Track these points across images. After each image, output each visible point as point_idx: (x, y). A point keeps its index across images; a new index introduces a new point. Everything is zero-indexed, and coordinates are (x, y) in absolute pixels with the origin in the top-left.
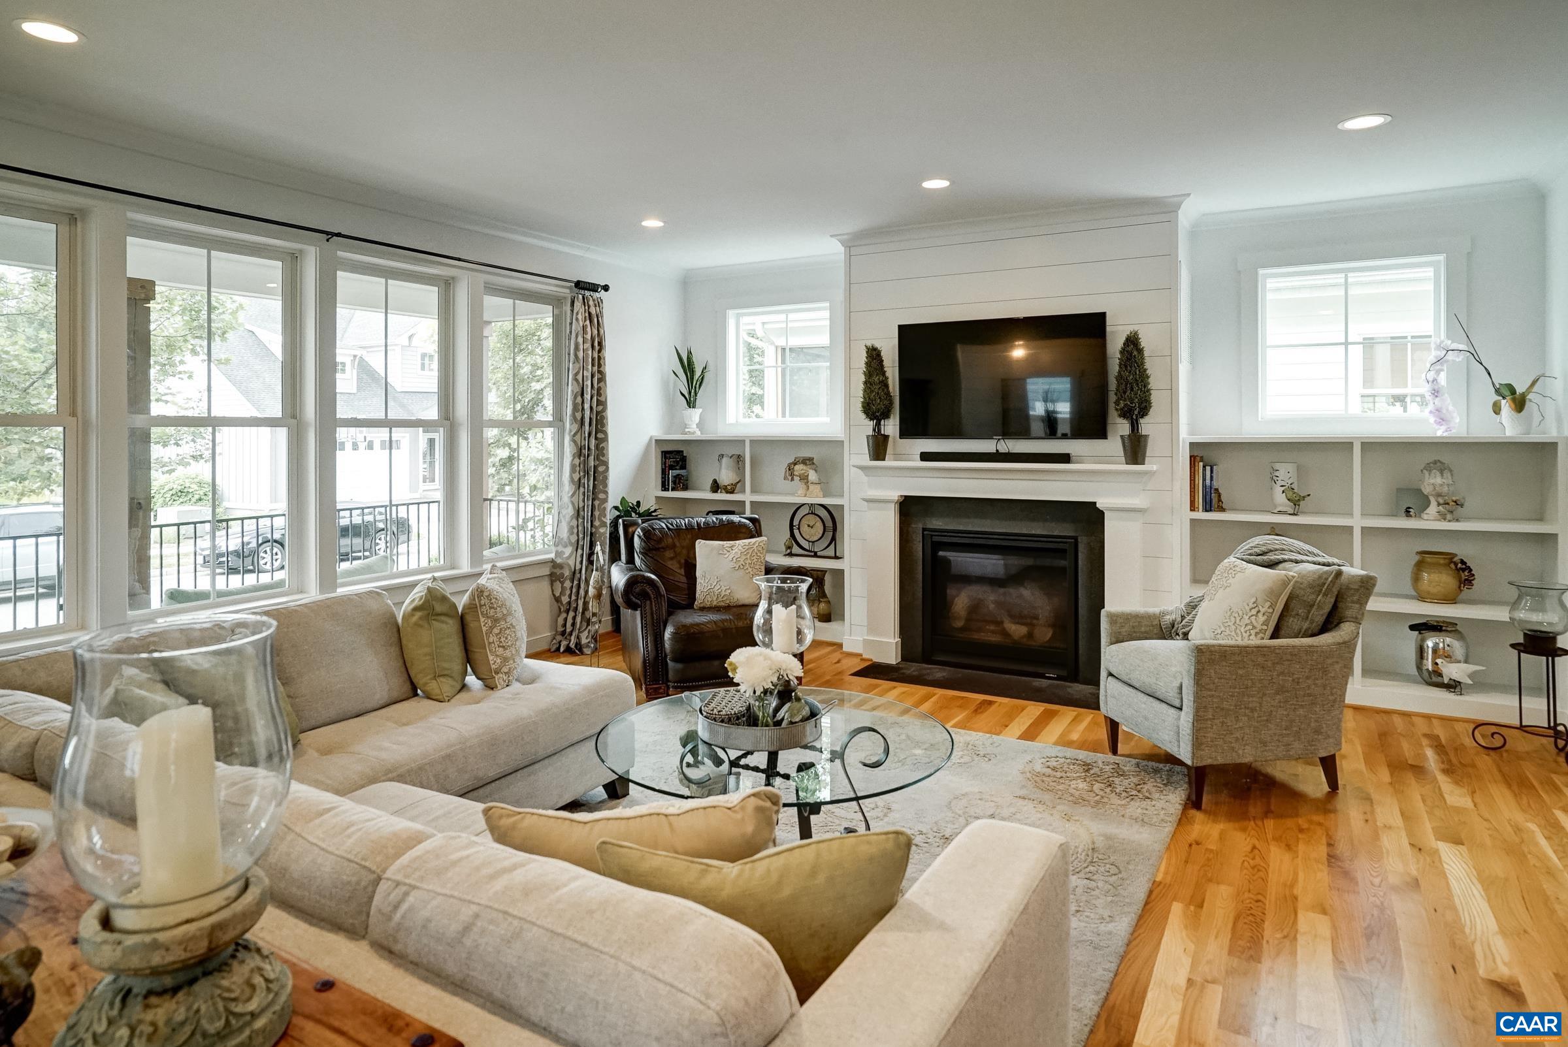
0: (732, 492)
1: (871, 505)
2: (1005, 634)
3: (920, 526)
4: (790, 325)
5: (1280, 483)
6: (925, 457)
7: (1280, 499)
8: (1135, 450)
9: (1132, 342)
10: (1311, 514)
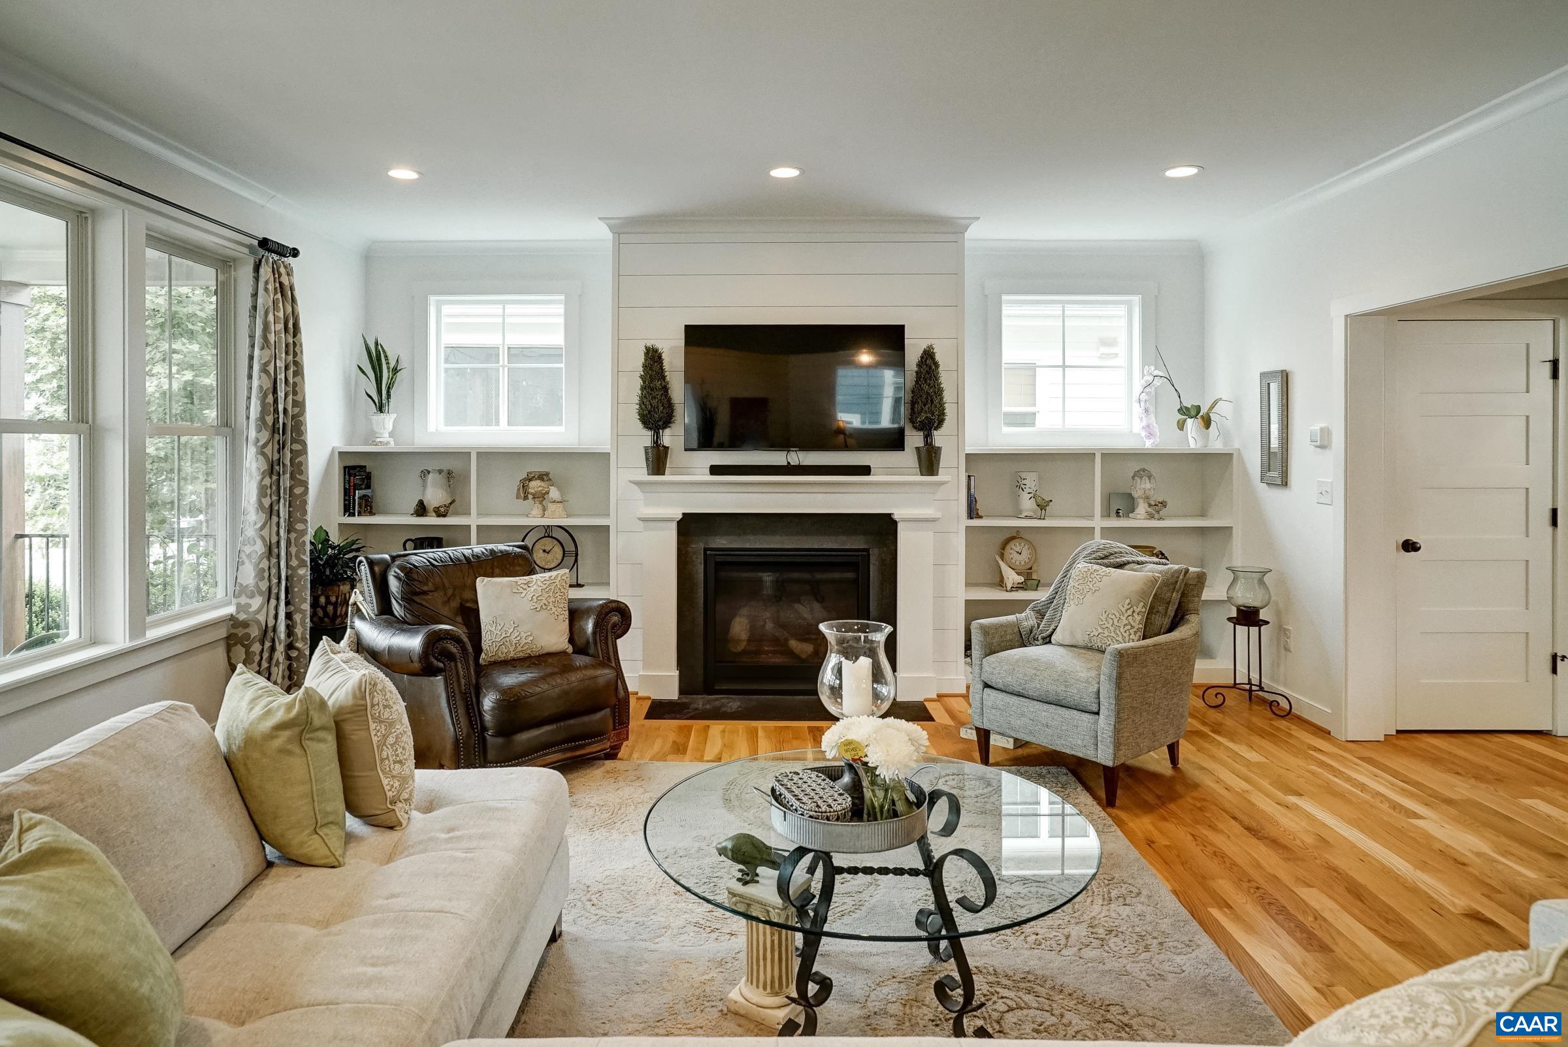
0: (444, 516)
1: (647, 524)
2: (790, 653)
3: (702, 546)
4: (507, 320)
5: (1027, 490)
6: (715, 470)
7: (1027, 504)
8: (929, 461)
9: (928, 357)
10: (1053, 516)
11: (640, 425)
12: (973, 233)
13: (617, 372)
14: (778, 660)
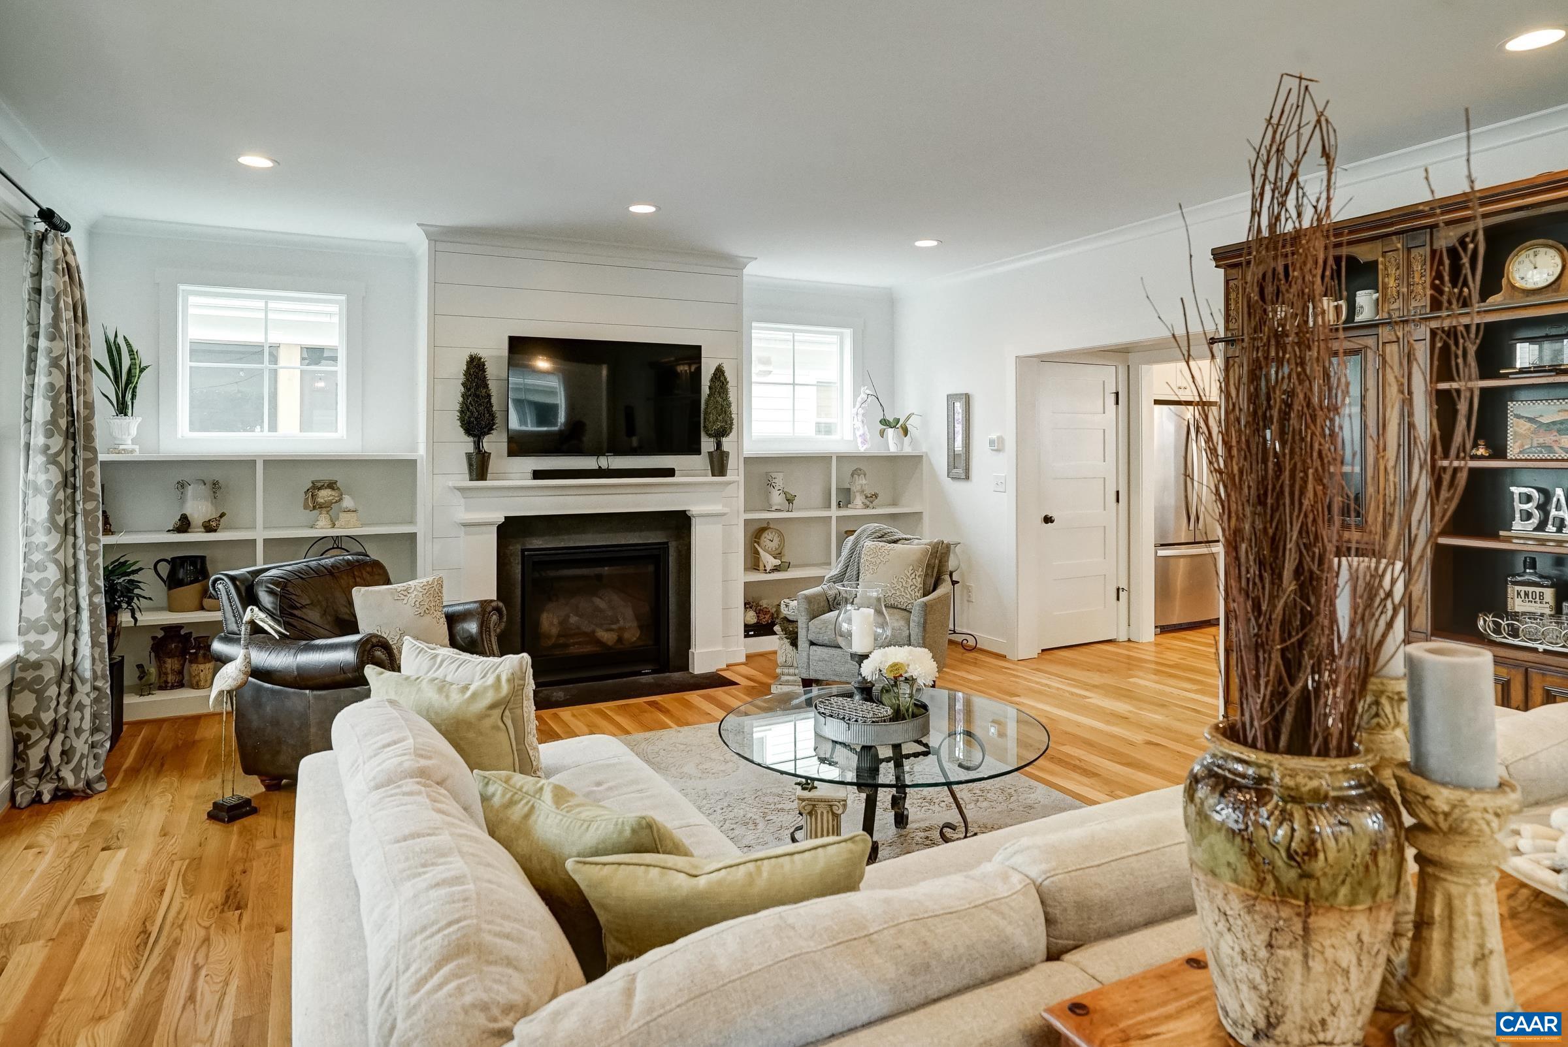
1: (468, 529)
2: (599, 642)
3: (519, 547)
5: (777, 488)
6: (538, 475)
7: (777, 498)
8: (719, 464)
9: (719, 373)
10: (800, 509)
11: (462, 431)
12: (751, 270)
13: (433, 379)
14: (588, 649)
